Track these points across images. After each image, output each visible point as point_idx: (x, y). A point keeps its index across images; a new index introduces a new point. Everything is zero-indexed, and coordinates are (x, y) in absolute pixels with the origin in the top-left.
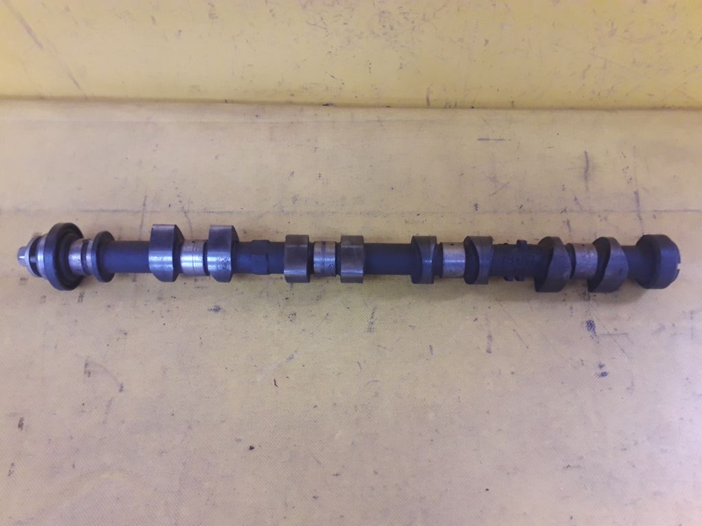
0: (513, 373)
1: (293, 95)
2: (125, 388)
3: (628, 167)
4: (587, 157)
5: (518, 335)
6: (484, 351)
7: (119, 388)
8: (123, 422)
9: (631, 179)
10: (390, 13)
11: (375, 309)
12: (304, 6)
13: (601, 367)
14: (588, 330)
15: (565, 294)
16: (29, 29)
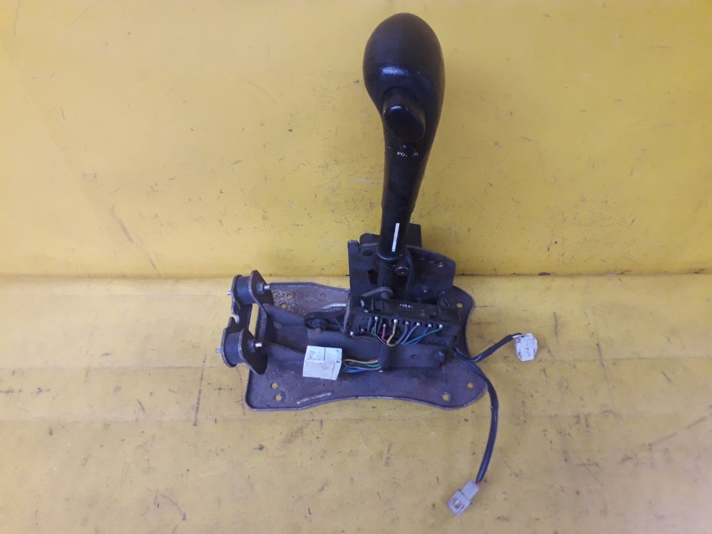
1: (323, 269)
2: (188, 517)
3: (589, 324)
4: (555, 317)
7: (182, 517)
9: (593, 333)
11: (390, 445)
12: (333, 211)
13: (578, 493)
14: (566, 460)
15: (546, 431)
16: (125, 230)
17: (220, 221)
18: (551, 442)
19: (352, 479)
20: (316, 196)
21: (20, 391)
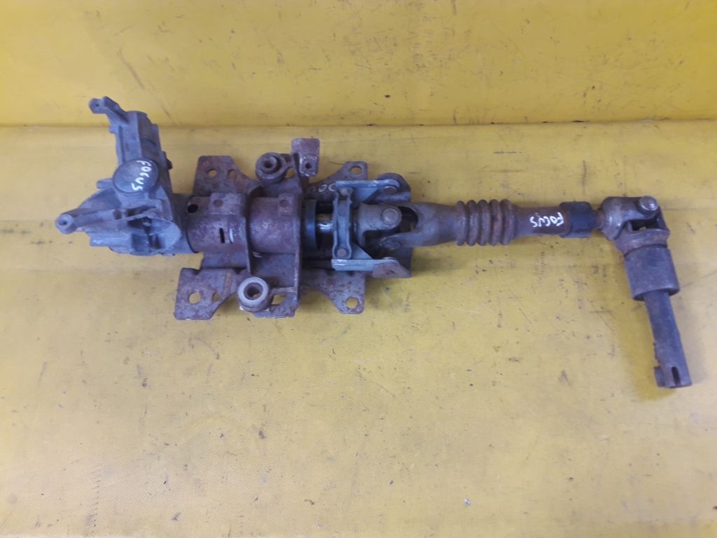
0: (518, 343)
1: (342, 118)
2: (221, 356)
3: (619, 174)
4: (585, 166)
5: (523, 313)
6: (496, 326)
7: (216, 356)
8: (221, 382)
9: (621, 184)
10: (422, 55)
11: (409, 294)
12: (353, 53)
13: (588, 337)
14: (580, 308)
15: (562, 280)
16: (135, 75)
17: (233, 65)
18: (567, 291)
19: (373, 324)
20: (335, 35)
21: (51, 242)
